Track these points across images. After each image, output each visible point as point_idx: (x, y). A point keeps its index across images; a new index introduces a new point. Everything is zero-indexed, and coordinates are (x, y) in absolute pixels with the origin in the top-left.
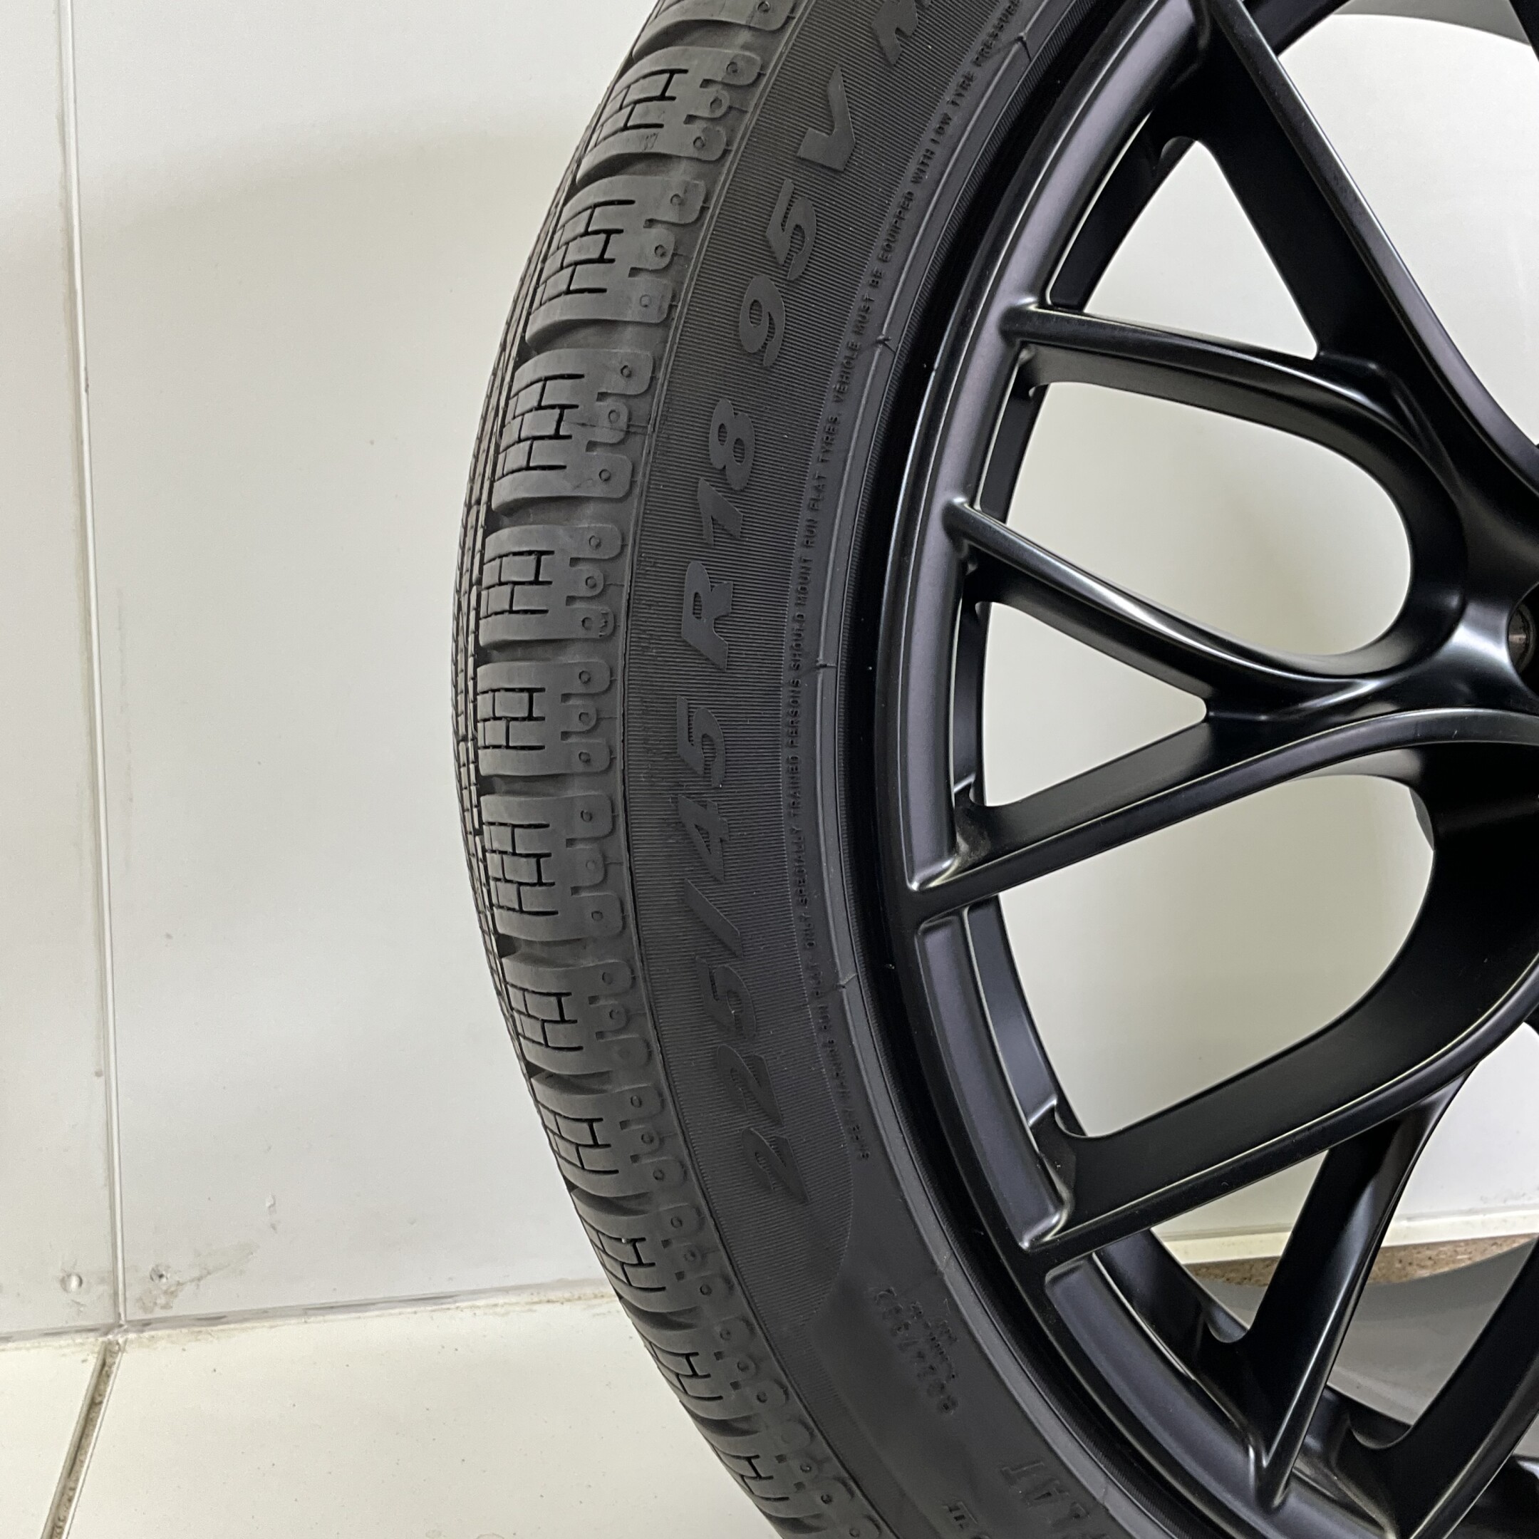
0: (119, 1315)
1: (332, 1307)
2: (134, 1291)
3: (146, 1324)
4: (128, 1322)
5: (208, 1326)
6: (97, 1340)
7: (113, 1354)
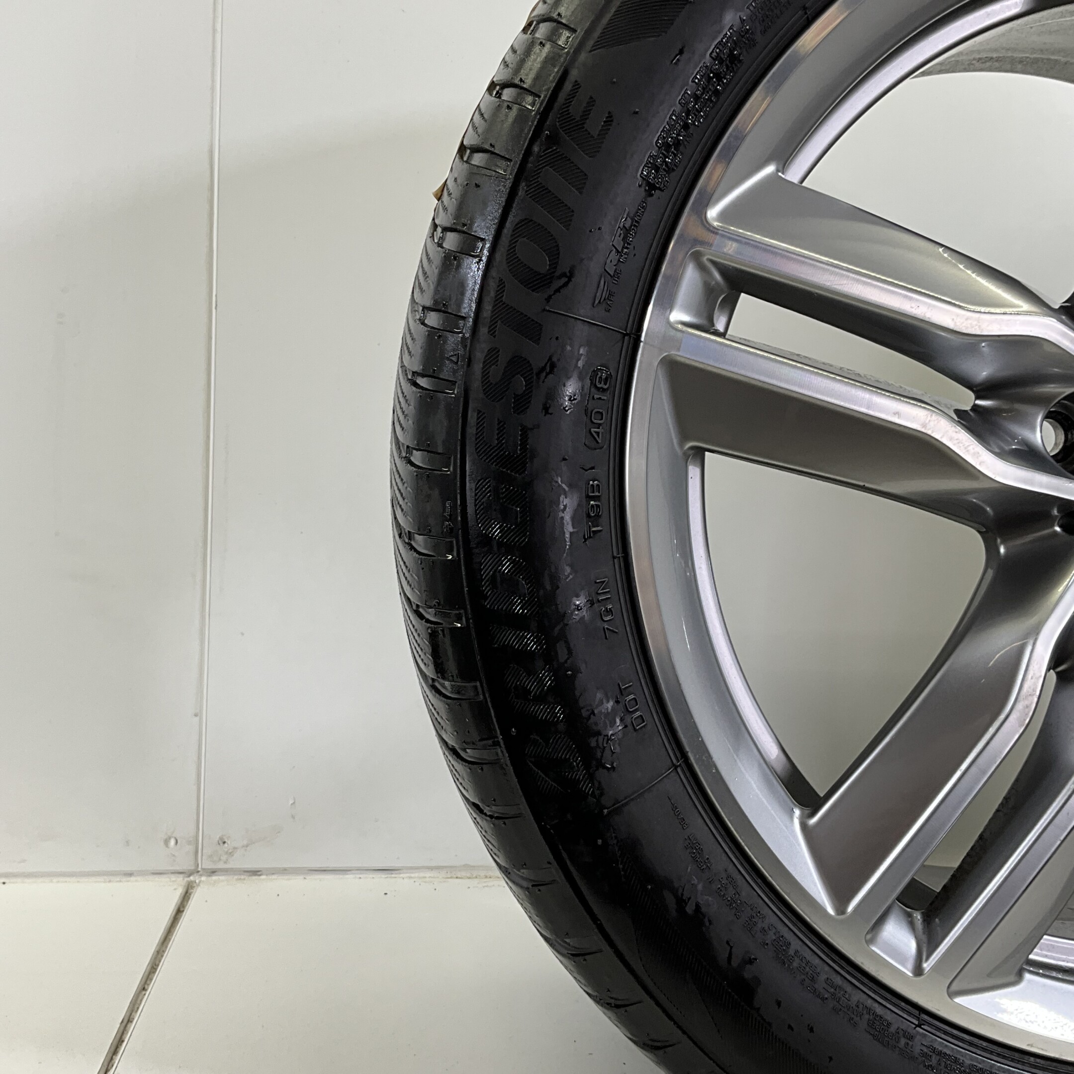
0: (198, 865)
1: (325, 870)
2: (207, 851)
3: (213, 872)
4: (203, 869)
5: (250, 876)
6: (183, 879)
7: (192, 887)
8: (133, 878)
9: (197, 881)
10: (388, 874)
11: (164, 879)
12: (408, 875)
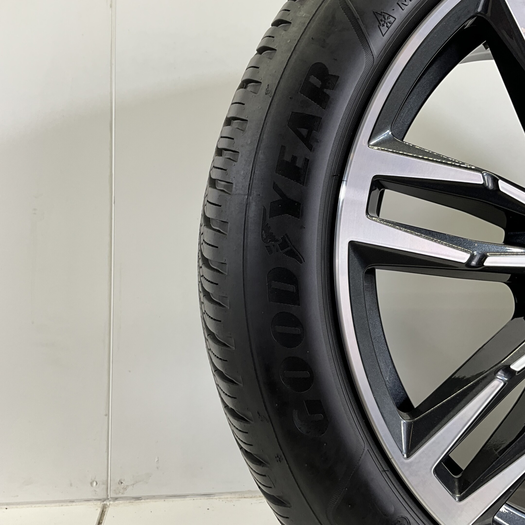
0: (108, 495)
1: (175, 496)
2: (113, 488)
3: (116, 499)
4: (111, 498)
5: (136, 500)
6: (101, 503)
7: (106, 508)
8: (74, 504)
9: (108, 504)
10: (208, 497)
11: (90, 503)
12: (219, 497)
